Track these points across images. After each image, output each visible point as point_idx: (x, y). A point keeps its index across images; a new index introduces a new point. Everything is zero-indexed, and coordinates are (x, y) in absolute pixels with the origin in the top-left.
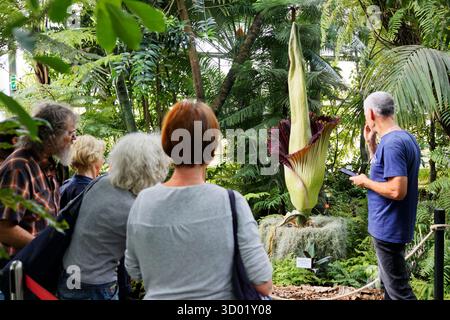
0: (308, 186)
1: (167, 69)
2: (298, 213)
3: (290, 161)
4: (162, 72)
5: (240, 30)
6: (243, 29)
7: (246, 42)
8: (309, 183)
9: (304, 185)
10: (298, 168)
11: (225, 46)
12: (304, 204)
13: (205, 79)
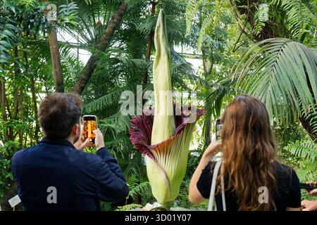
0: (171, 178)
1: (26, 55)
2: (159, 205)
3: (154, 152)
4: (20, 56)
5: (99, 23)
6: (102, 22)
7: (107, 30)
8: (171, 174)
9: (167, 177)
10: (161, 160)
11: (85, 37)
12: (166, 197)
13: (65, 67)
